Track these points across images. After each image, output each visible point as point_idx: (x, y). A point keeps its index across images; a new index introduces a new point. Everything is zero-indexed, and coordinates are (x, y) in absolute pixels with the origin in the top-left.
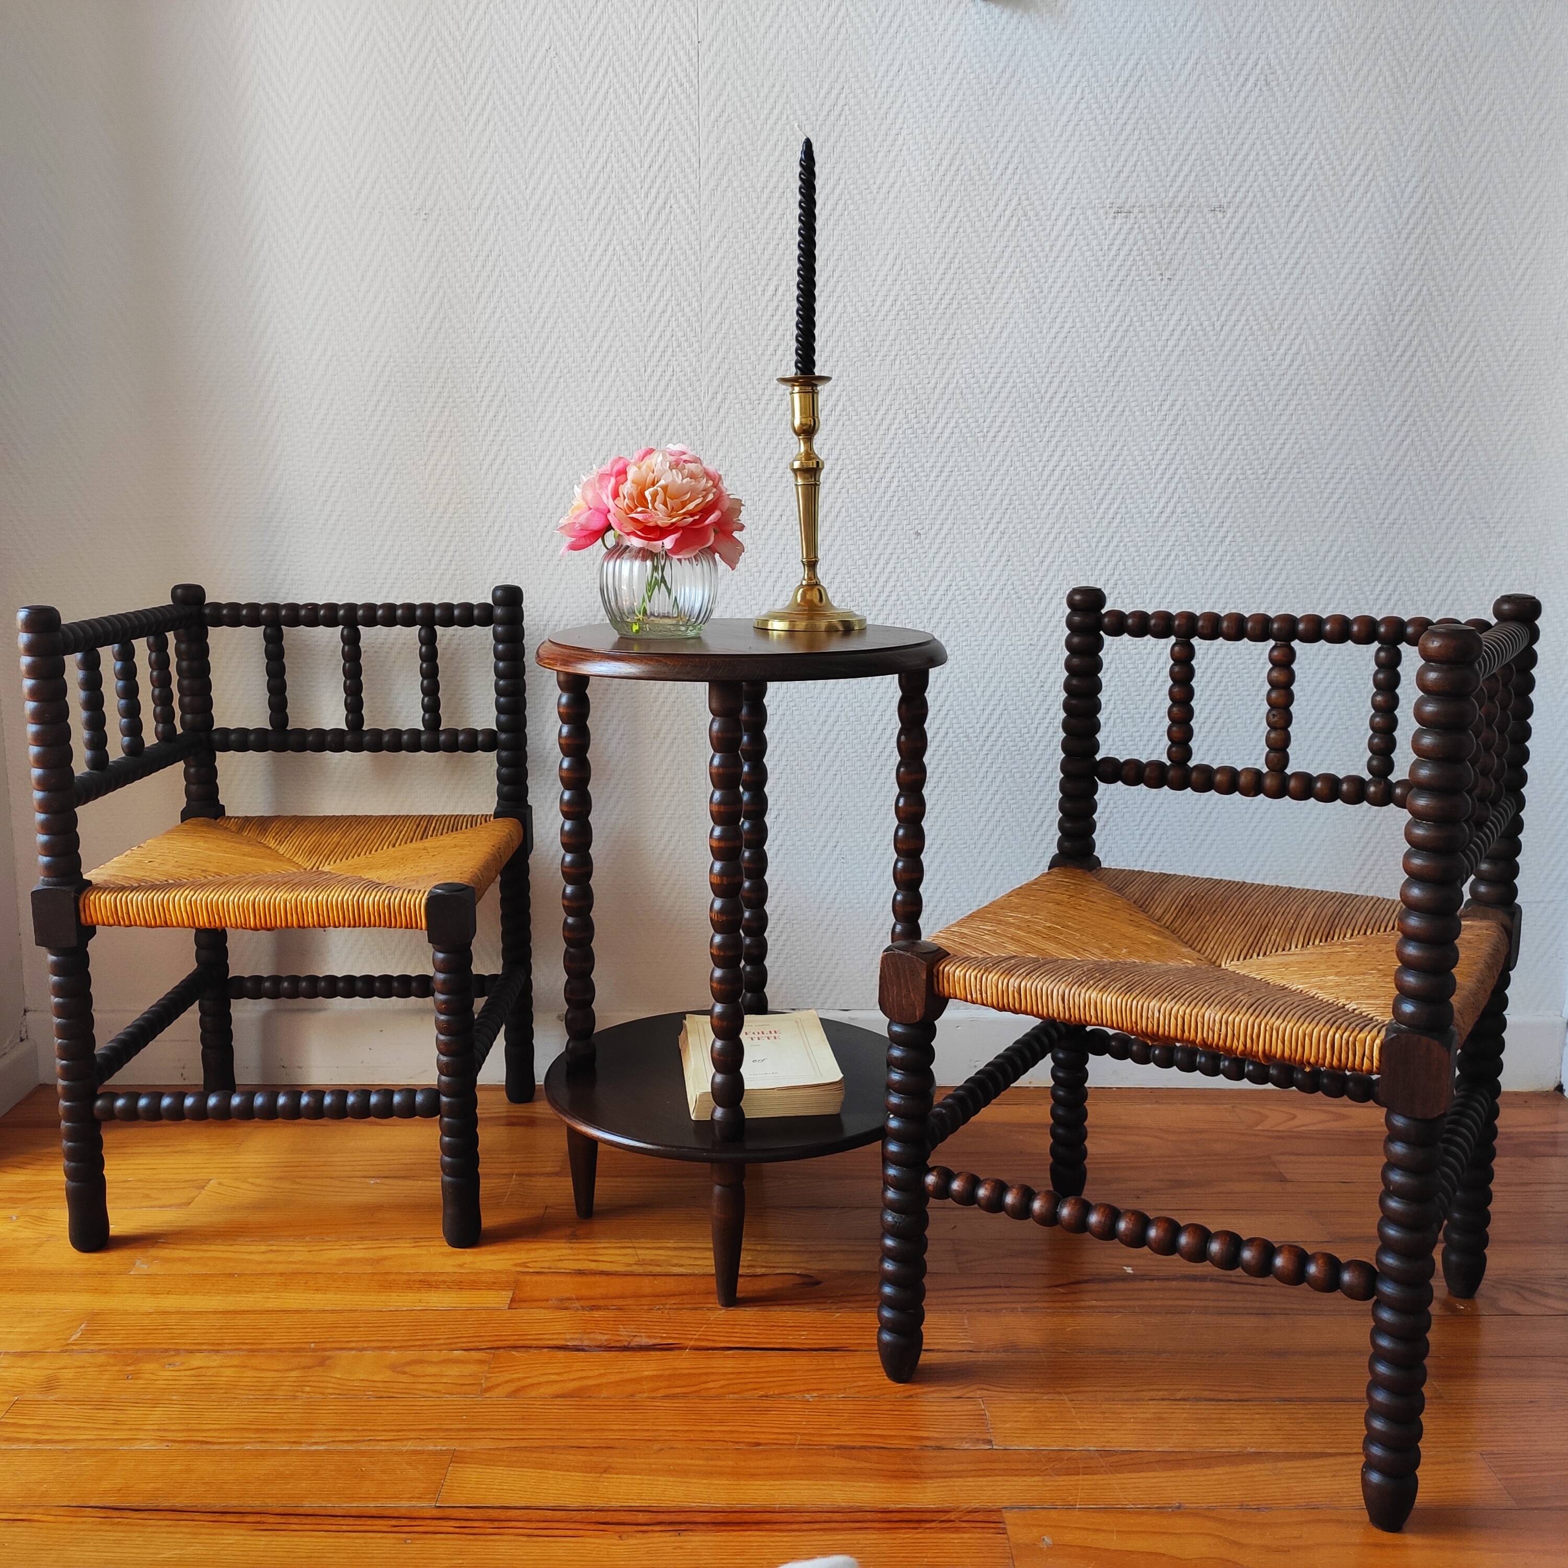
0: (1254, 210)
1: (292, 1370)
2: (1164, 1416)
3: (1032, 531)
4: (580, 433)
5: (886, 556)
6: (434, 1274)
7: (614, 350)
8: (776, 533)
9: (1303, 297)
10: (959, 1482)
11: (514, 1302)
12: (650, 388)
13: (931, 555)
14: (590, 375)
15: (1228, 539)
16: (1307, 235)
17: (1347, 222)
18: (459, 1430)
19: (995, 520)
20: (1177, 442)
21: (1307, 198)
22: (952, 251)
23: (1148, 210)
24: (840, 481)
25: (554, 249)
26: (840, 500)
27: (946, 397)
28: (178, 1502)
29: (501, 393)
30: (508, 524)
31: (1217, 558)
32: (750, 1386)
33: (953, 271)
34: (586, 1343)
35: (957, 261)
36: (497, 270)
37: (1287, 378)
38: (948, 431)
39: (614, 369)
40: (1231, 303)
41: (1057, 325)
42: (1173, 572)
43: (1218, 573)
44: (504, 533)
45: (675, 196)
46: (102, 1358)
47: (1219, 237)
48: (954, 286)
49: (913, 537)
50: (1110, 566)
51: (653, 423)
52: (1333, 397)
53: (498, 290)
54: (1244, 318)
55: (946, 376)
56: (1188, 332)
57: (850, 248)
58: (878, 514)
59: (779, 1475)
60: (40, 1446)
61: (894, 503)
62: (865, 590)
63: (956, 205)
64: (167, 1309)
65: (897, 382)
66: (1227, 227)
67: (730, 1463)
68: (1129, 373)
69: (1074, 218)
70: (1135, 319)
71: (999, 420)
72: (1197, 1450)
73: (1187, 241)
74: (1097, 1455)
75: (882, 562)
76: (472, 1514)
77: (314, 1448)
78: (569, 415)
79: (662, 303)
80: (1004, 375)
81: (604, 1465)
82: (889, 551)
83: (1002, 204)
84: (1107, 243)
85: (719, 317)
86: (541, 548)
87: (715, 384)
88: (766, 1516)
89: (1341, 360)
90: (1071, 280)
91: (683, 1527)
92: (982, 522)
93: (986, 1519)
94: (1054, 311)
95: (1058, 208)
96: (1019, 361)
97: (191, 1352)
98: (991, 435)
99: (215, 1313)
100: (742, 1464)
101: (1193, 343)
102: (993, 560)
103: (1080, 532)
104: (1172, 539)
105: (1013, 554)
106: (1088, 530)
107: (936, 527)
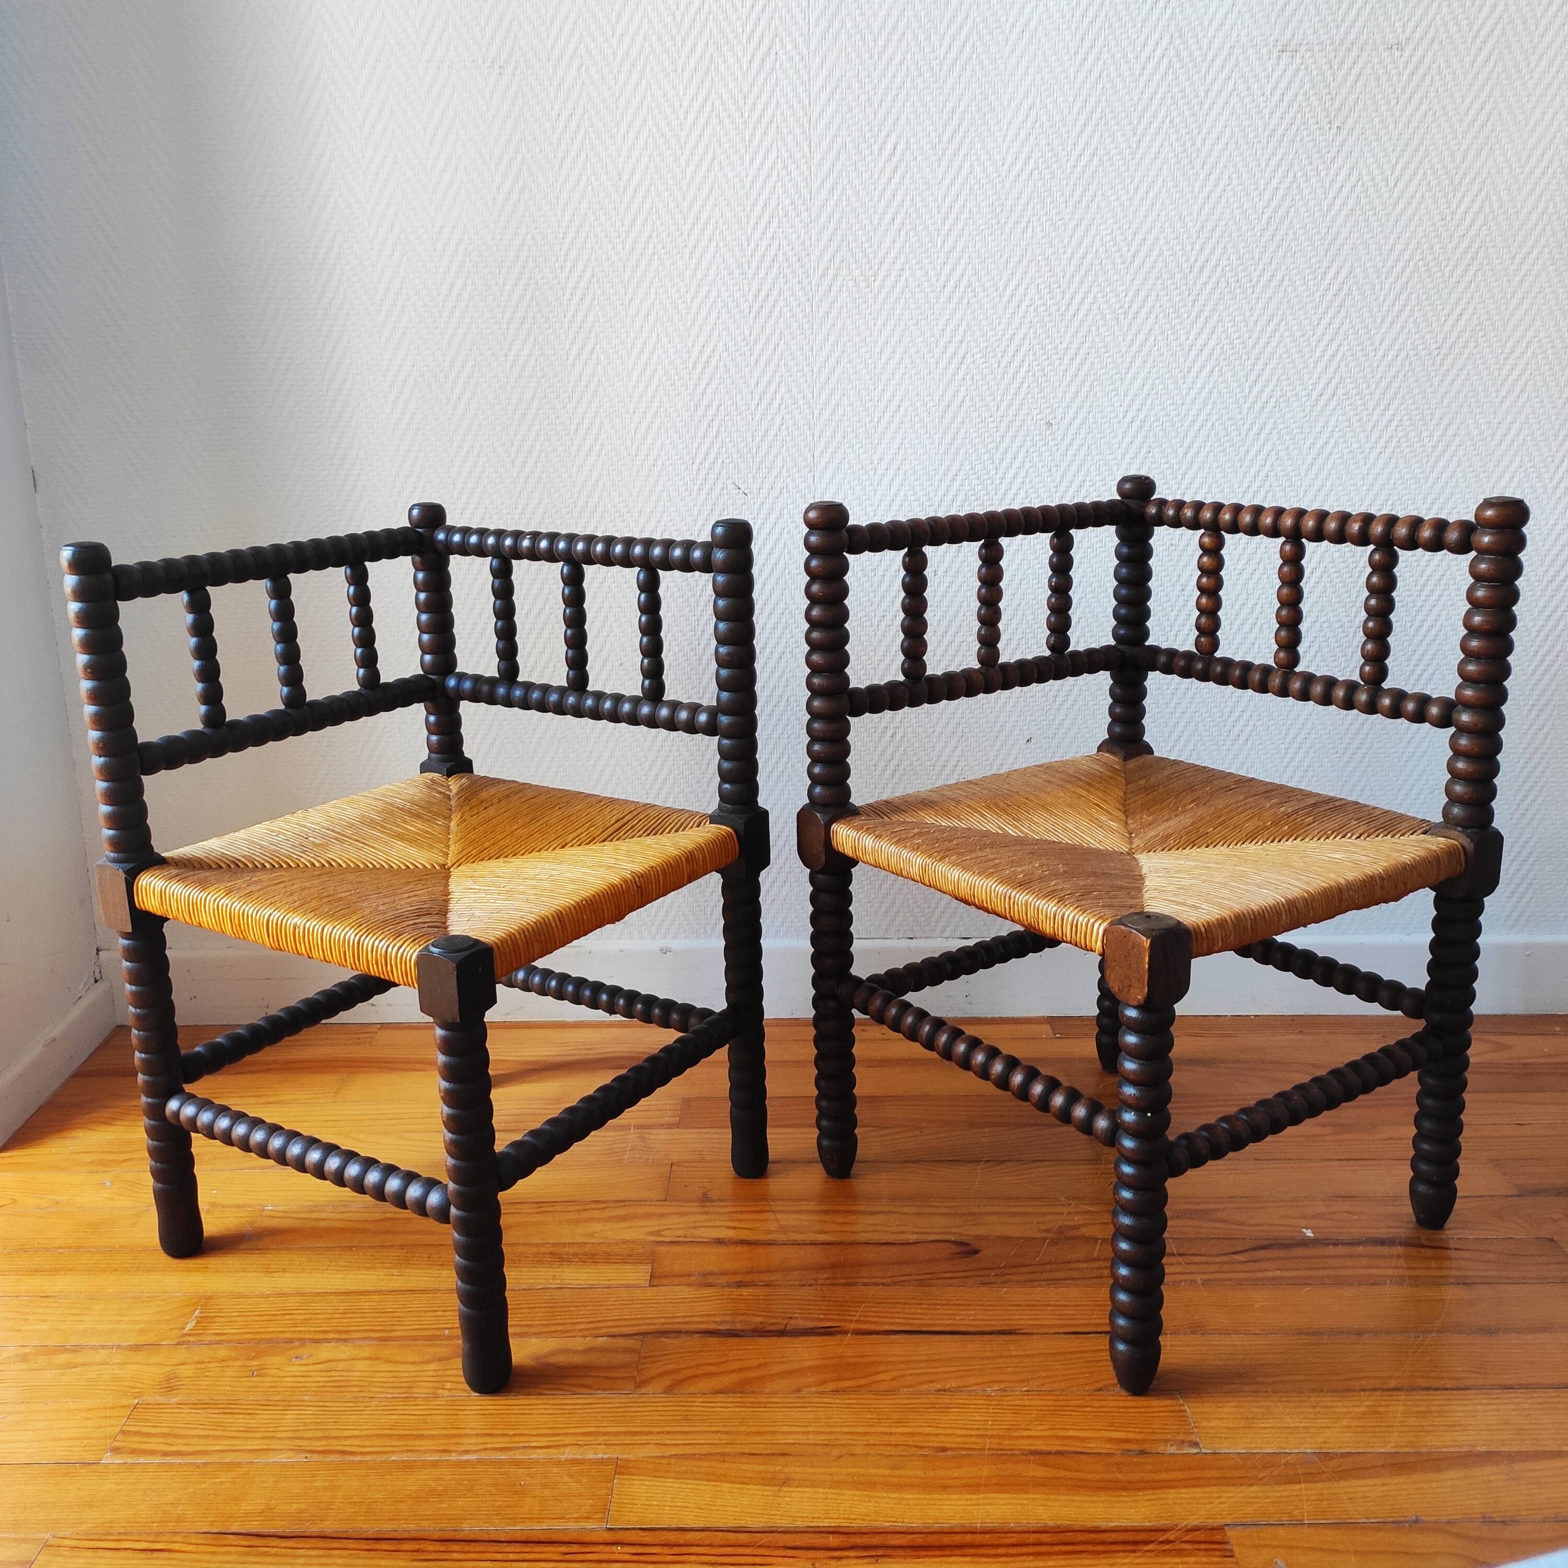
0: (1436, 46)
1: (429, 1362)
2: (1379, 1409)
3: (1176, 419)
4: (676, 318)
5: (1014, 449)
6: (564, 1245)
7: (713, 221)
8: (893, 427)
9: (1487, 147)
10: (1172, 1494)
11: (655, 1279)
12: (754, 265)
13: (1063, 447)
14: (687, 251)
15: (1394, 424)
16: (1495, 75)
17: (1540, 60)
18: (617, 1434)
19: (1135, 407)
20: (1343, 314)
21: (1496, 34)
22: (1093, 100)
23: (1316, 49)
24: (964, 367)
25: (645, 105)
26: (963, 389)
27: (1083, 270)
28: (328, 1526)
29: (589, 273)
30: (598, 421)
31: (1381, 444)
32: (925, 1378)
33: (1094, 122)
34: (739, 1326)
35: (1099, 110)
36: (582, 131)
37: (1467, 240)
38: (1085, 307)
39: (714, 244)
40: (1406, 155)
41: (1211, 183)
42: (1331, 461)
43: (1381, 462)
44: (595, 431)
45: (781, 41)
46: (222, 1352)
47: (1395, 79)
48: (1095, 140)
49: (1044, 427)
50: (1262, 456)
51: (758, 304)
52: (1517, 260)
53: (583, 155)
54: (1421, 172)
55: (1084, 244)
56: (1359, 188)
57: (979, 98)
58: (1006, 402)
59: (974, 1487)
60: (168, 1460)
61: (1024, 390)
62: (990, 488)
63: (1099, 44)
64: (286, 1290)
65: (1029, 253)
66: (1405, 67)
67: (919, 1473)
68: (1291, 237)
69: (1233, 59)
70: (1299, 174)
71: (1142, 294)
72: (1424, 1450)
73: (1360, 84)
74: (1315, 1458)
75: (1009, 456)
76: (647, 1538)
77: (465, 1457)
78: (664, 296)
79: (767, 167)
80: (1149, 242)
81: (781, 1476)
82: (1017, 444)
83: (1151, 43)
84: (1270, 87)
85: (831, 181)
86: (634, 447)
87: (826, 258)
88: (968, 1538)
89: (1528, 218)
90: (1228, 130)
91: (880, 1552)
92: (1121, 409)
93: (1208, 1539)
94: (1208, 167)
95: (1214, 47)
96: (1167, 224)
97: (318, 1341)
98: (1134, 310)
99: (337, 1294)
100: (931, 1473)
101: (1364, 201)
102: (1132, 451)
103: (1229, 419)
104: (1332, 424)
105: (1154, 445)
106: (1239, 417)
107: (1070, 416)
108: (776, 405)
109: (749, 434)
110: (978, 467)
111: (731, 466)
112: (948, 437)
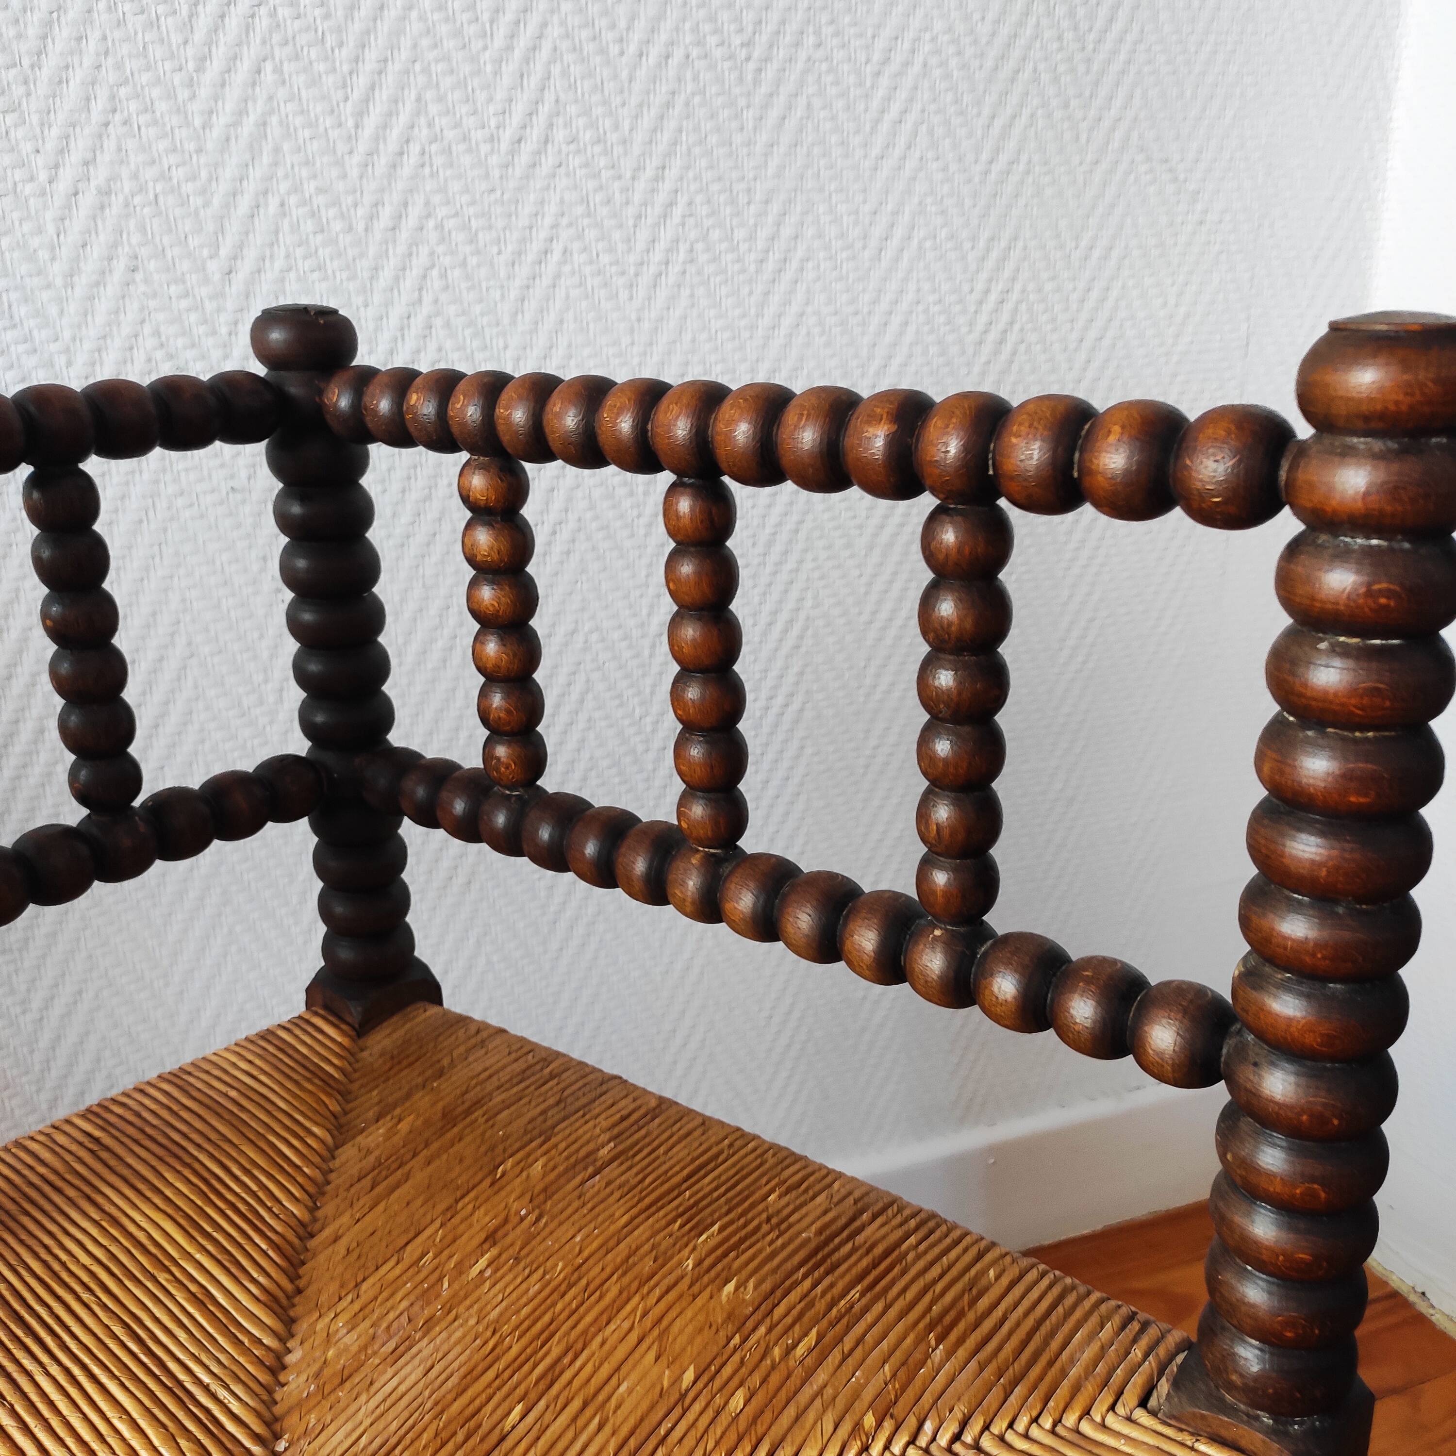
3: (188, 188)
15: (678, 211)
19: (76, 156)
31: (657, 256)
42: (560, 293)
43: (662, 294)
50: (409, 282)
92: (40, 160)
102: (89, 268)
103: (320, 191)
104: (551, 209)
105: (144, 252)
106: (340, 186)
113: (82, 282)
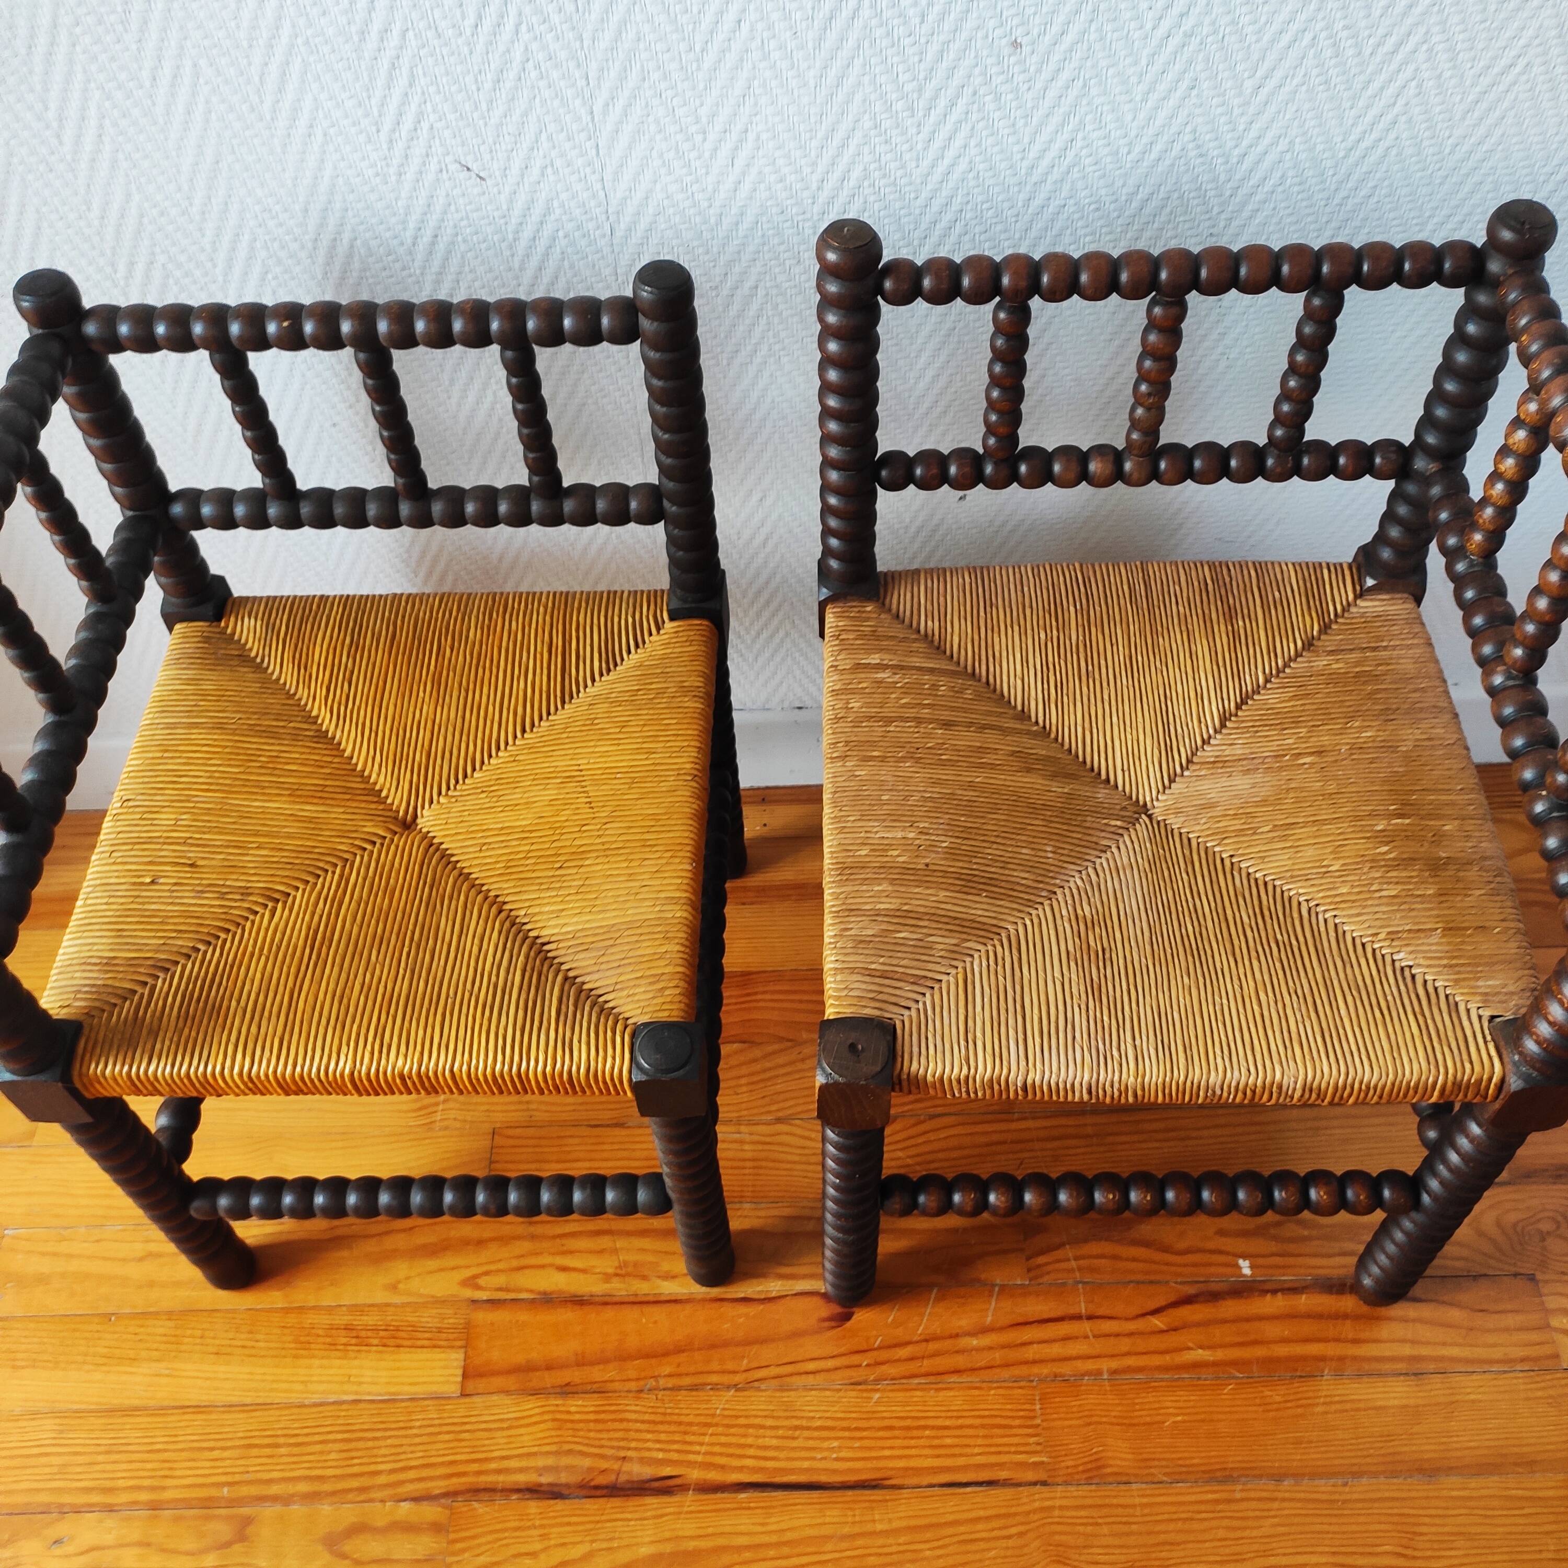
3: (1249, 29)
5: (951, 92)
8: (731, 59)
11: (468, 1380)
13: (1039, 85)
30: (188, 63)
44: (187, 81)
49: (1006, 51)
50: (1390, 91)
58: (937, 9)
62: (907, 156)
64: (38, 1405)
75: (942, 103)
82: (956, 82)
86: (266, 106)
92: (1151, 14)
97: (79, 1510)
102: (1162, 88)
103: (1346, 27)
105: (1202, 76)
107: (1056, 29)
108: (509, 26)
109: (469, 79)
110: (886, 124)
111: (447, 133)
112: (832, 73)
113: (1153, 98)
